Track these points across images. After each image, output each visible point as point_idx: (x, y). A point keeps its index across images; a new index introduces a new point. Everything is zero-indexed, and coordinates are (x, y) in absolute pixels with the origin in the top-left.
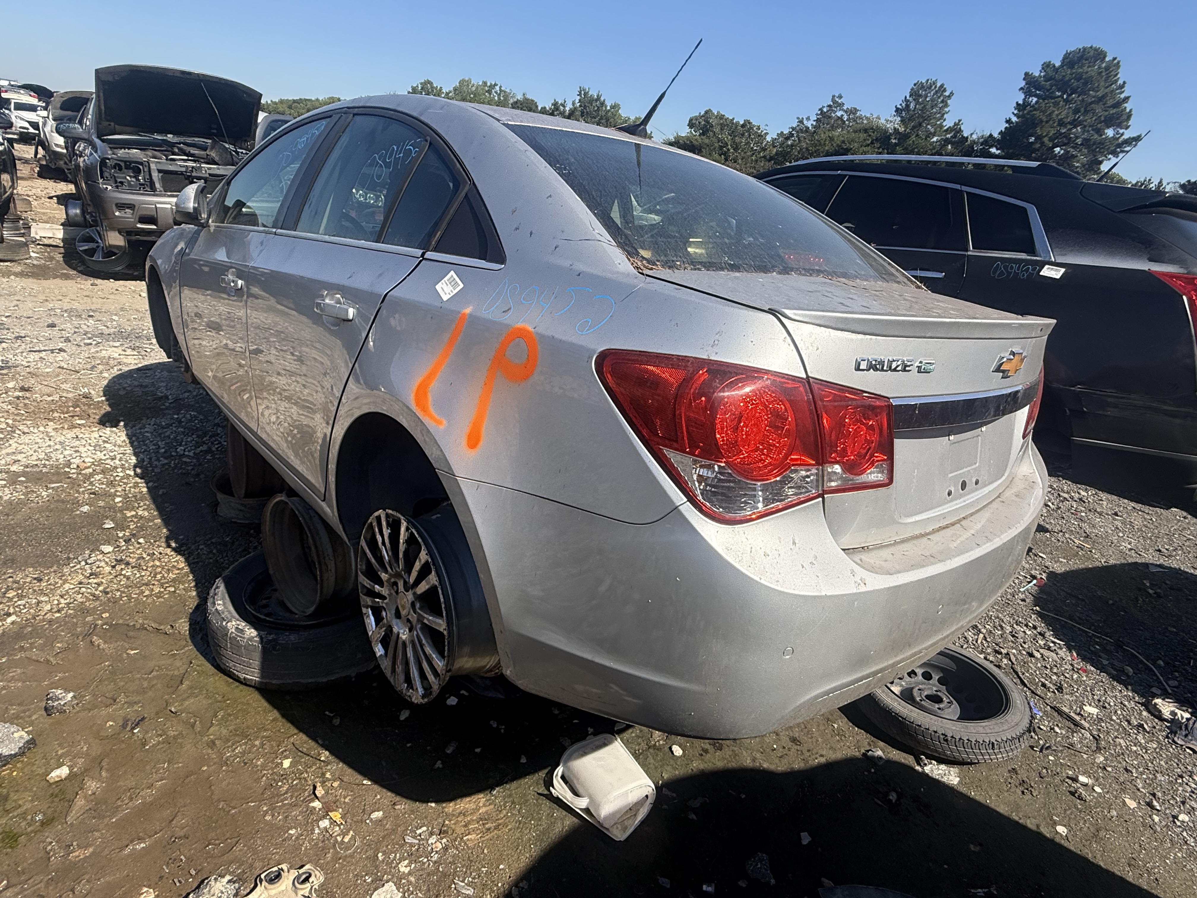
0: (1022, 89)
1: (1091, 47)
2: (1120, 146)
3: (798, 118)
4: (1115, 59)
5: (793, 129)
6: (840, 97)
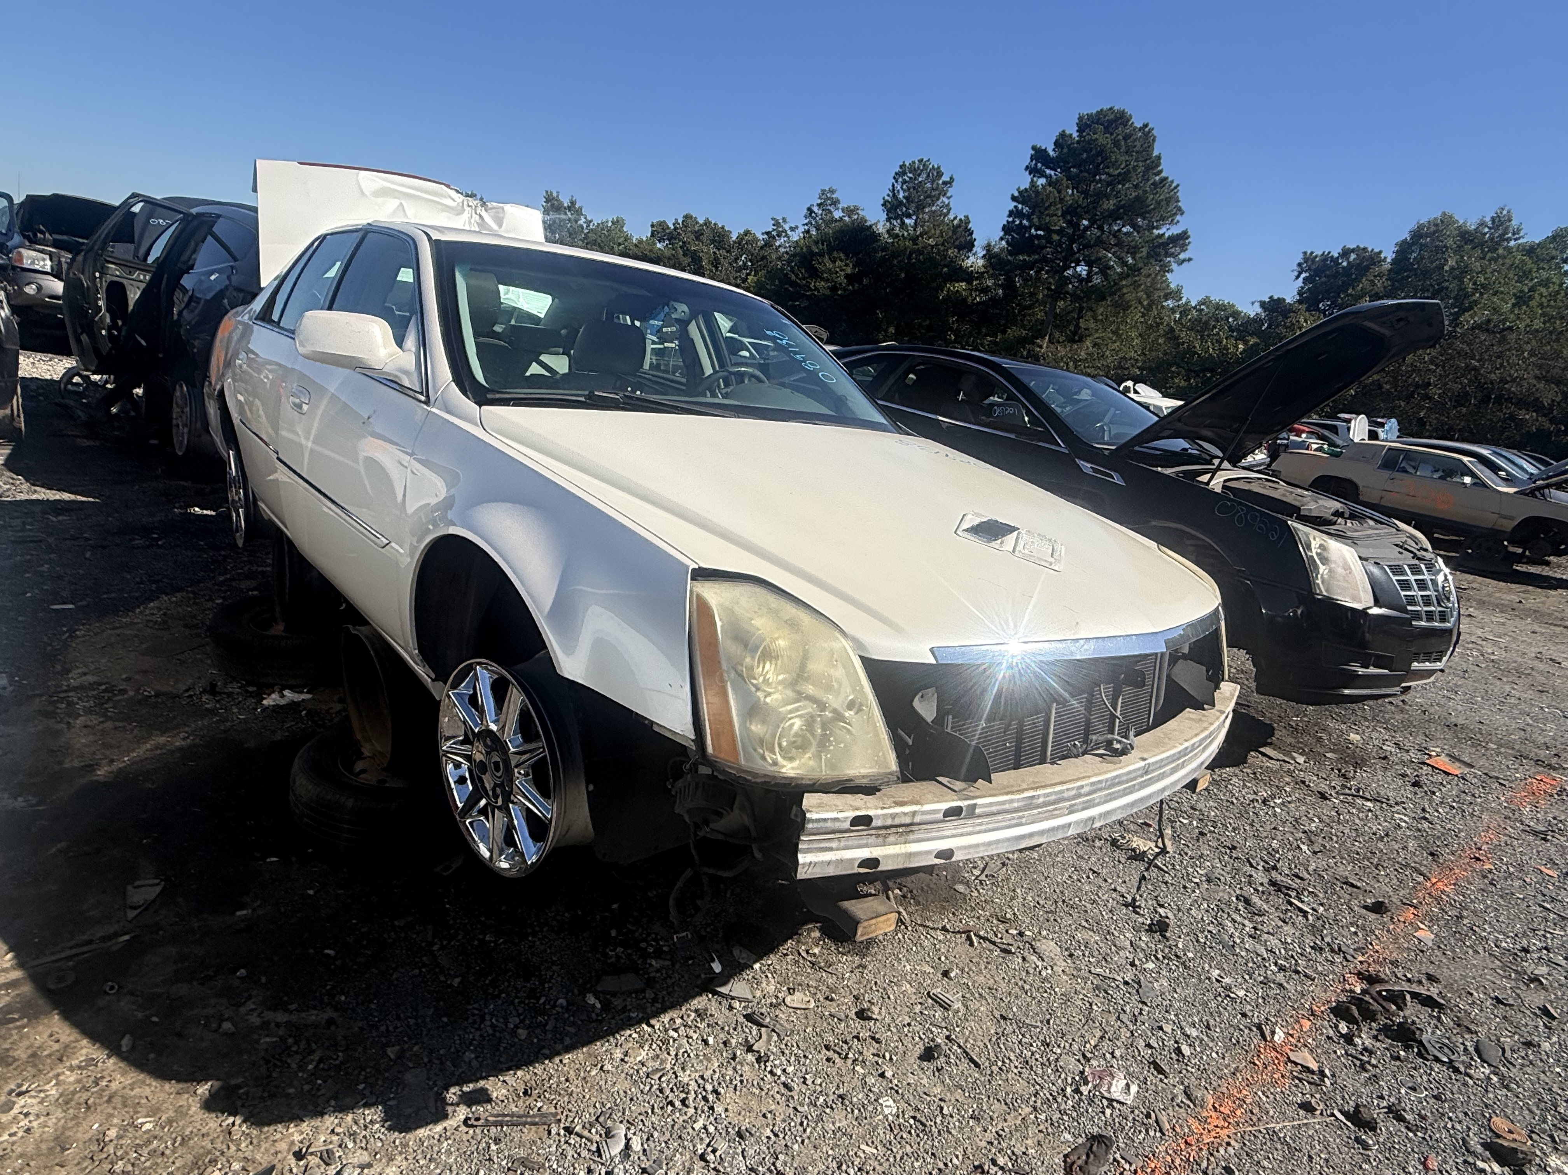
0: (1027, 168)
1: (1111, 109)
2: (1165, 245)
3: (773, 219)
4: (1146, 126)
5: (767, 233)
6: (832, 192)
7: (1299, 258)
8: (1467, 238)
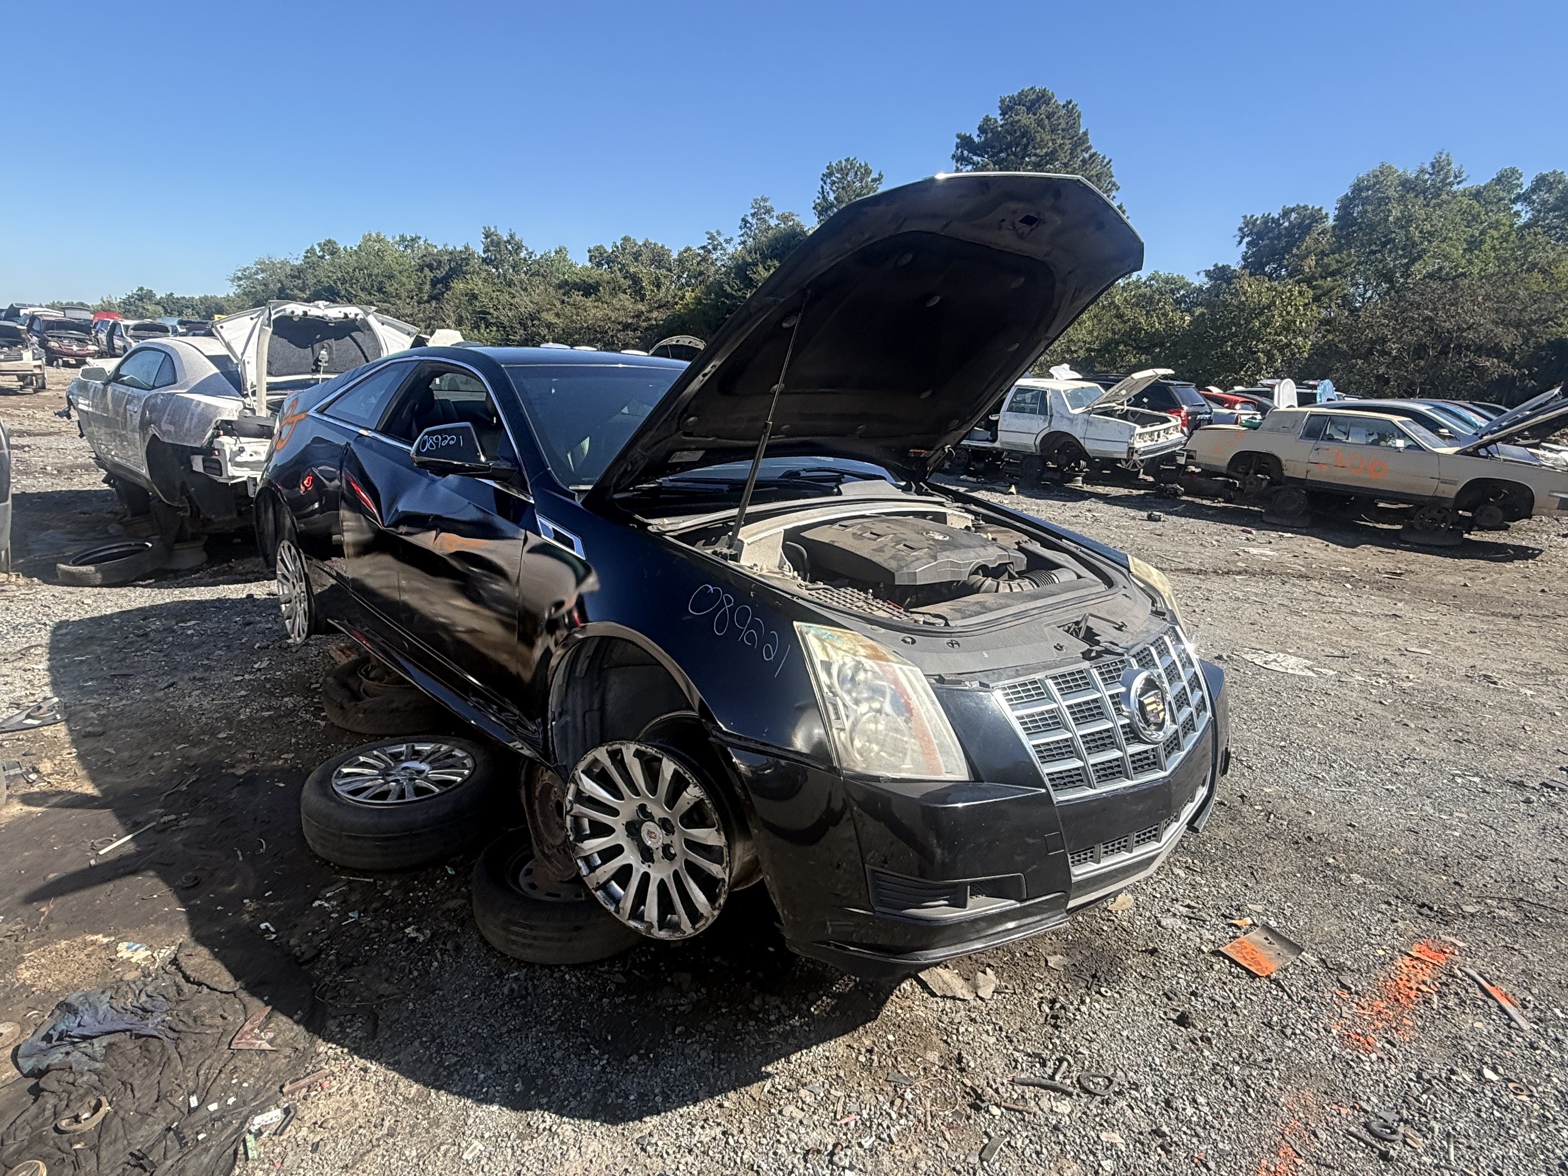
7: (1240, 223)
8: (1407, 185)
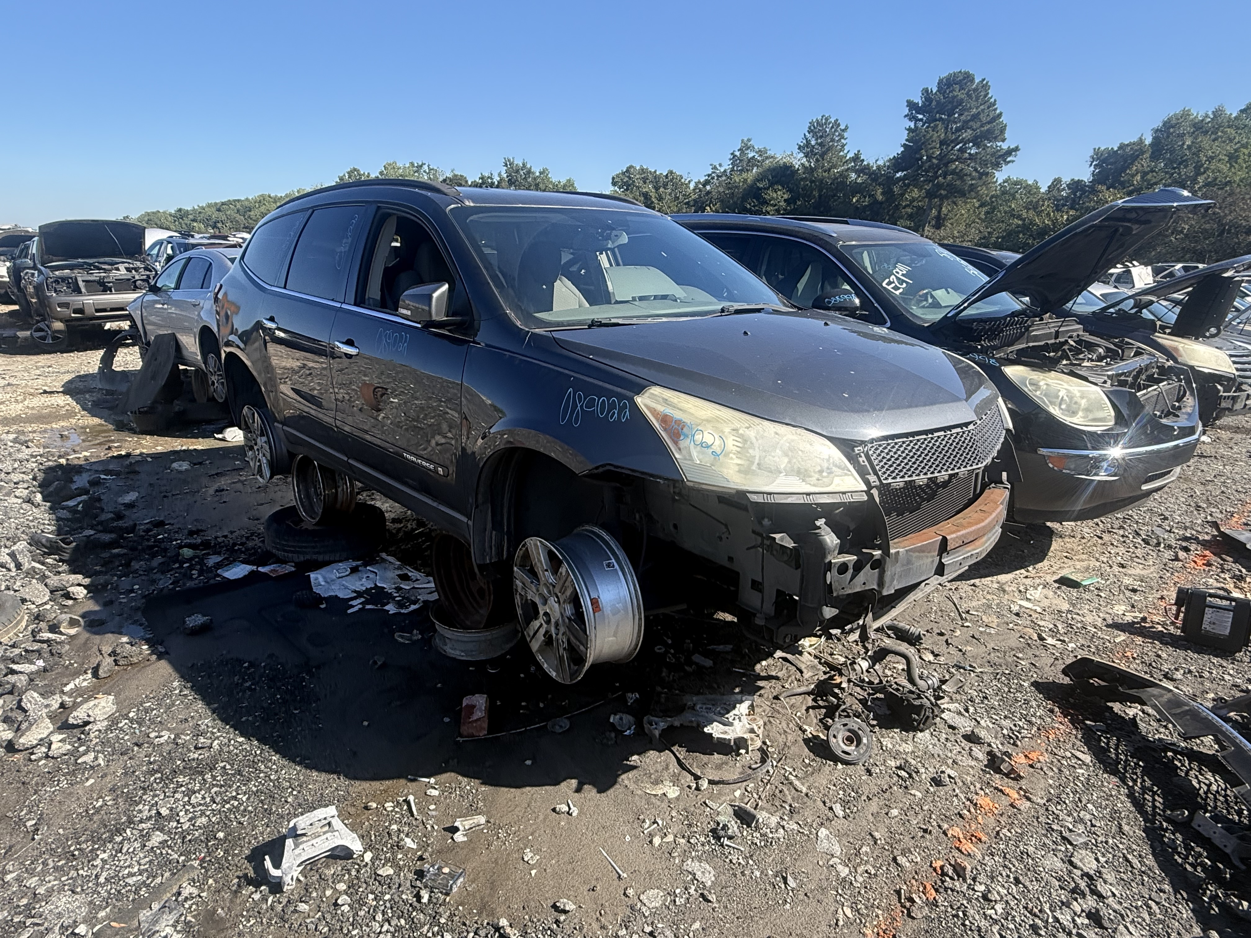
0: (906, 116)
1: (960, 72)
2: (1002, 157)
3: (711, 165)
4: (984, 80)
6: (749, 140)
7: (1091, 153)
